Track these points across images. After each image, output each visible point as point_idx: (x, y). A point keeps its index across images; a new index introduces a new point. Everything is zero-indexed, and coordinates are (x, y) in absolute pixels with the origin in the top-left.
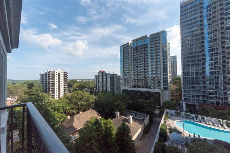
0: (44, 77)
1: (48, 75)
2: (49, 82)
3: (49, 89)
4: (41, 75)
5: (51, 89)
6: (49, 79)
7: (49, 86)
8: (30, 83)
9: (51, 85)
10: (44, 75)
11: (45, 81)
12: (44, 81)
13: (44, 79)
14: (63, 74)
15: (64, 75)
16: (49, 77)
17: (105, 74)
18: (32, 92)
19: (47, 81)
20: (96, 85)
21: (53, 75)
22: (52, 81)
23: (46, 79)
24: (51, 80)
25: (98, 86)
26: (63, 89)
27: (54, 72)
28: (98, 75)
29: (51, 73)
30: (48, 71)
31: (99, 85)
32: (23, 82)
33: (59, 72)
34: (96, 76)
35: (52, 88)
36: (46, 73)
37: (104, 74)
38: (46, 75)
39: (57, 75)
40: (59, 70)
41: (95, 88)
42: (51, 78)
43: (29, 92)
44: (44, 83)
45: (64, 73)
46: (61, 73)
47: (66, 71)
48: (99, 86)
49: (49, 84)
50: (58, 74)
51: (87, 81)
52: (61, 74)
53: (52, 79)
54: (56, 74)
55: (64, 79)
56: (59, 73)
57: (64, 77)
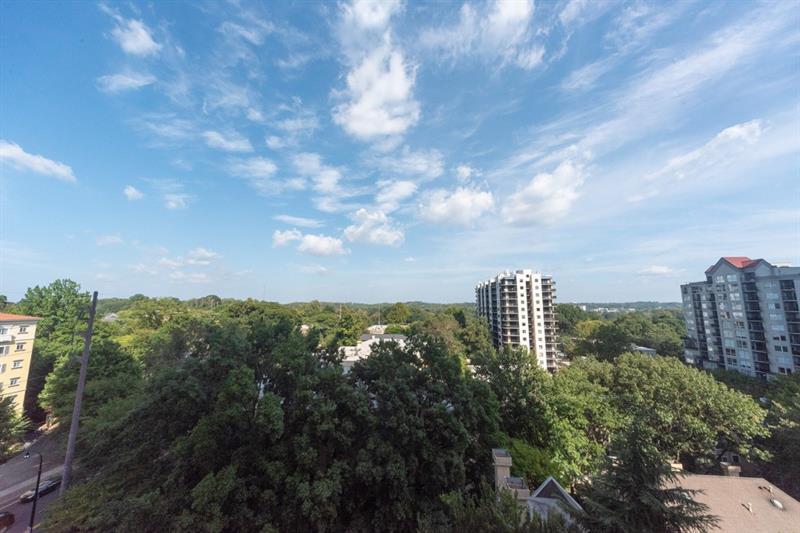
0: (487, 297)
1: (498, 289)
2: (504, 309)
3: (504, 331)
4: (479, 291)
5: (509, 334)
6: (503, 302)
7: (503, 323)
8: (458, 310)
9: (509, 319)
10: (487, 291)
11: (490, 306)
12: (488, 308)
13: (488, 302)
14: (539, 284)
15: (545, 287)
16: (504, 295)
17: (772, 278)
18: (467, 334)
19: (498, 306)
20: (701, 331)
21: (513, 287)
22: (511, 309)
23: (494, 302)
24: (507, 305)
25: (719, 343)
26: (543, 335)
27: (514, 281)
28: (710, 281)
29: (507, 283)
30: (500, 278)
31: (726, 334)
32: (446, 309)
33: (528, 279)
34: (691, 290)
35: (512, 331)
36: (494, 284)
37: (760, 272)
38: (494, 290)
39: (522, 288)
40: (527, 272)
41: (690, 346)
42: (507, 297)
43: (462, 335)
44: (488, 313)
45: (543, 280)
46: (533, 281)
47: (547, 276)
48: (728, 344)
49: (504, 316)
50: (524, 284)
51: (615, 310)
52: (534, 284)
53: (510, 302)
54: (519, 285)
55: (546, 302)
56: (528, 283)
57: (545, 294)
